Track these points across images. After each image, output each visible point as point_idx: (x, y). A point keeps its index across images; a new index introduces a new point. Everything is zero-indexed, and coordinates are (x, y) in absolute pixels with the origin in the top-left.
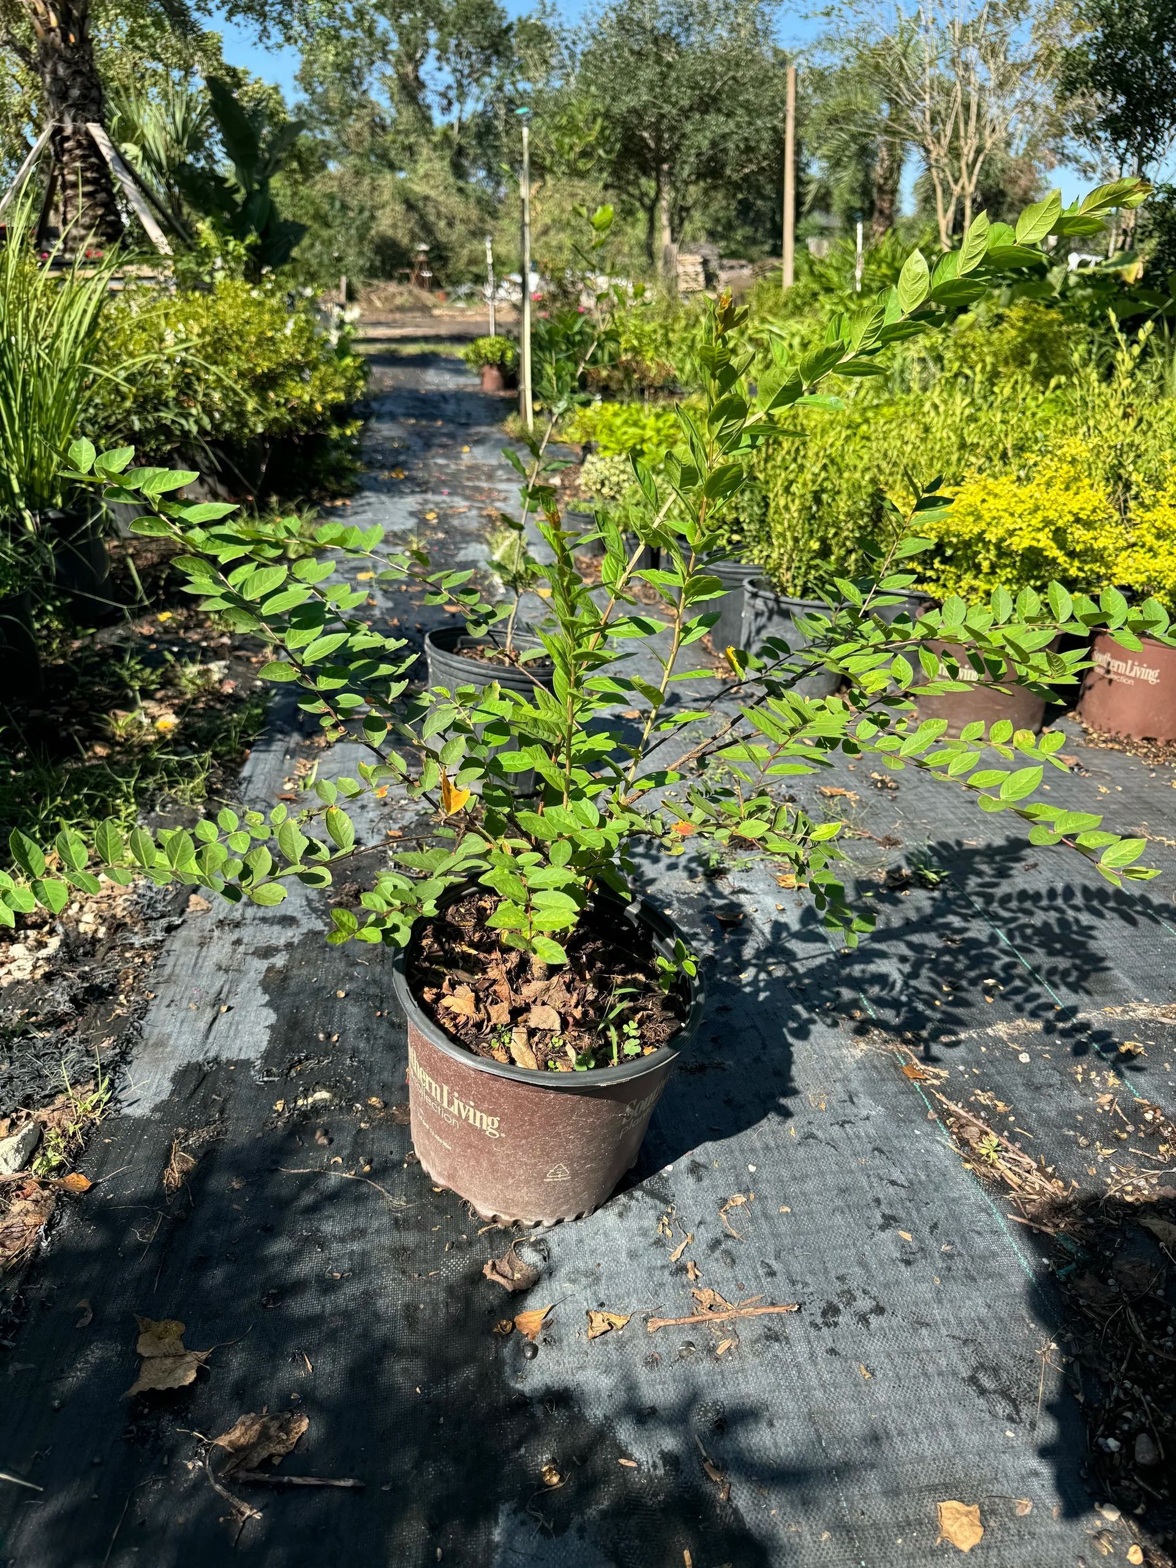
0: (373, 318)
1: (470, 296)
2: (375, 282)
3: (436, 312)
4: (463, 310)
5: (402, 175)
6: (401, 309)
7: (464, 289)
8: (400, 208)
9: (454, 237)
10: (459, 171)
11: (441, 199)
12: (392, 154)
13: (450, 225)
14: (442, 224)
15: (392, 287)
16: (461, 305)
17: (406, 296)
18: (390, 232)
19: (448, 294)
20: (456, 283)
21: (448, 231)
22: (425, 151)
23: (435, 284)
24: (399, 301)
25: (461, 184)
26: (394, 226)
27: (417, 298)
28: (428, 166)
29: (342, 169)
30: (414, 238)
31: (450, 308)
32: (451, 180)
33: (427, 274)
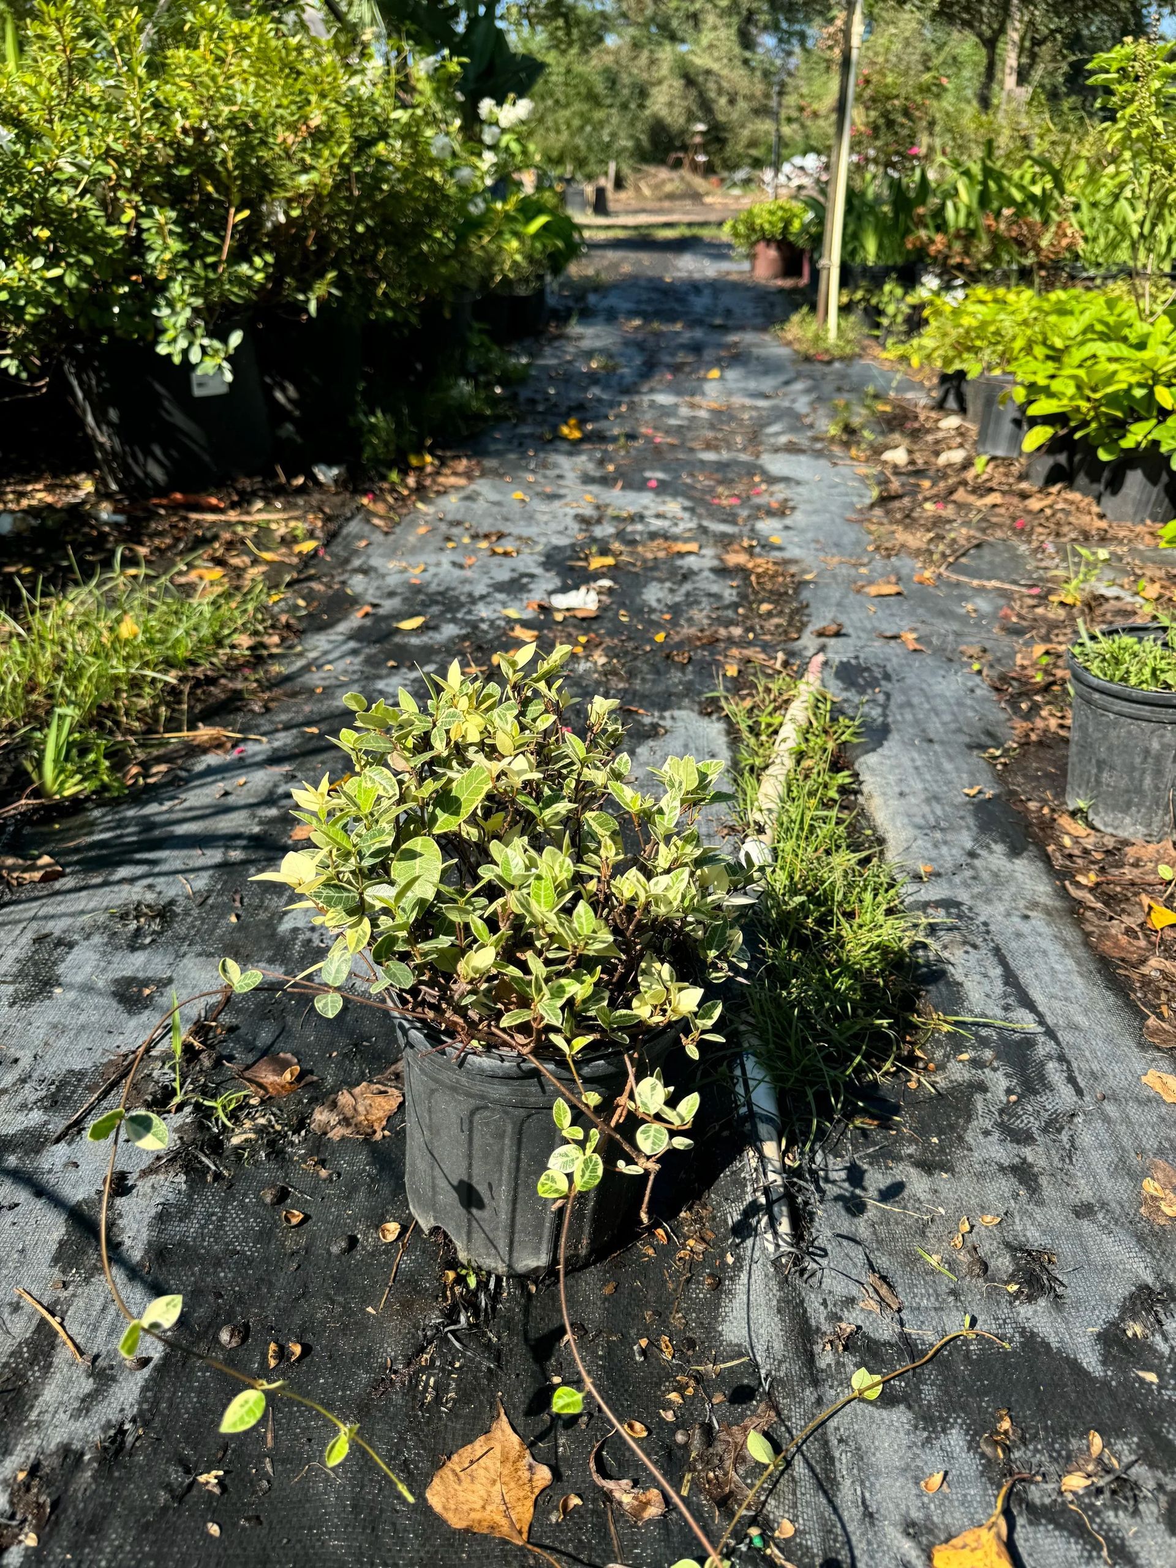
0: (642, 205)
1: (747, 182)
2: (645, 167)
3: (708, 200)
4: (738, 198)
5: (683, 48)
6: (671, 197)
7: (741, 174)
8: (678, 83)
9: (735, 116)
10: (747, 42)
11: (725, 72)
12: (675, 23)
13: (732, 102)
14: (723, 101)
15: (663, 173)
16: (736, 192)
17: (677, 183)
18: (664, 112)
19: (722, 180)
20: (734, 167)
21: (729, 109)
22: (711, 19)
23: (708, 170)
24: (669, 188)
25: (748, 54)
26: (670, 104)
27: (689, 185)
28: (712, 35)
29: (619, 42)
30: (691, 118)
31: (726, 196)
32: (737, 50)
33: (701, 158)
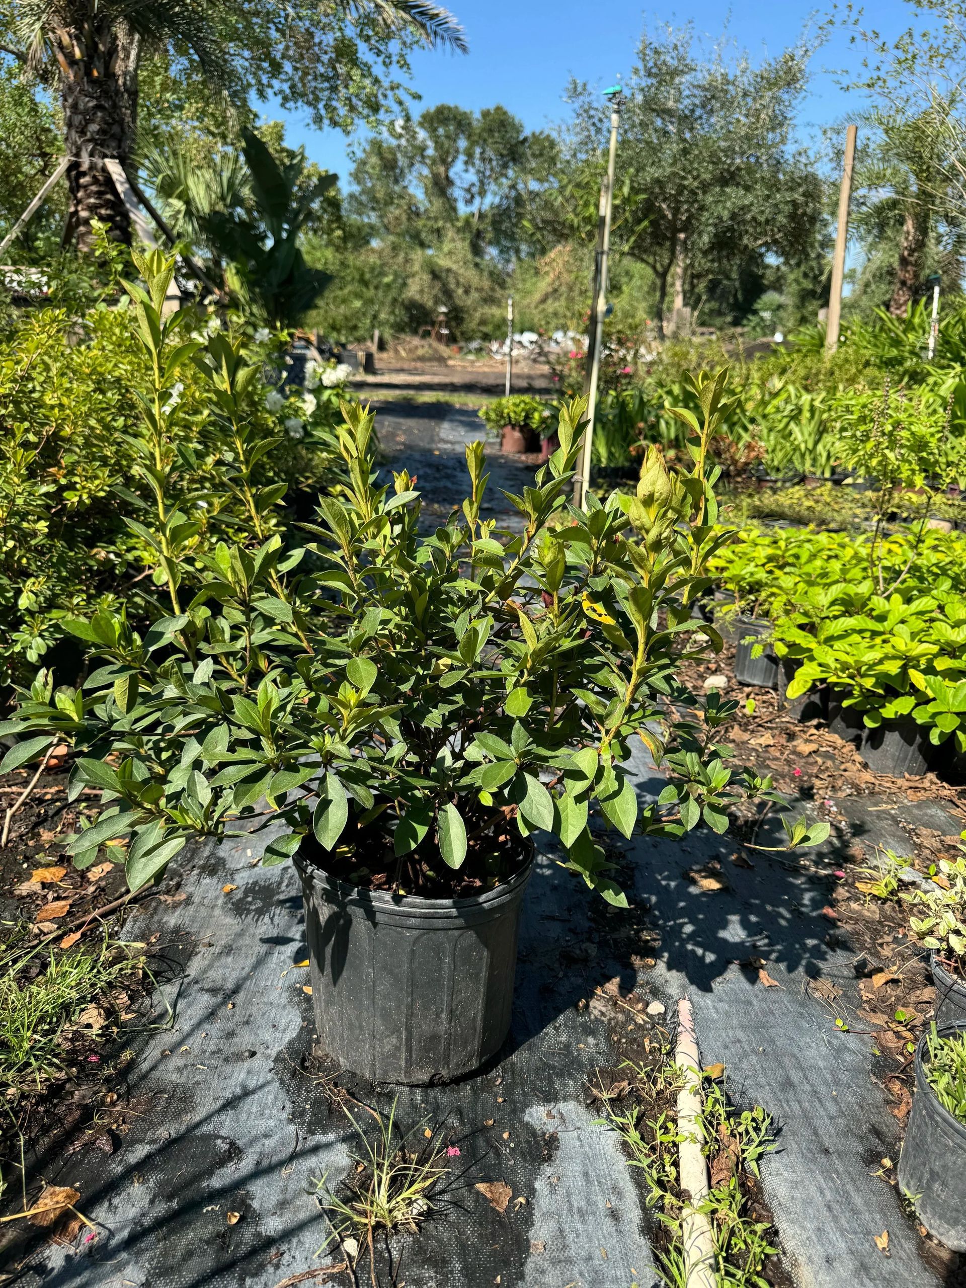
0: (398, 365)
1: (479, 350)
2: (402, 336)
3: (451, 363)
4: (473, 362)
5: (430, 252)
6: (422, 359)
7: (475, 345)
8: (427, 277)
9: (469, 302)
10: (477, 251)
11: (461, 271)
12: (423, 235)
13: (467, 292)
14: (460, 291)
15: (416, 341)
16: (471, 357)
17: (426, 349)
18: (417, 297)
19: (461, 349)
20: (469, 339)
21: (464, 297)
22: (450, 233)
23: (451, 339)
24: (420, 352)
25: (478, 260)
26: (421, 291)
27: (436, 351)
28: (451, 245)
29: (382, 245)
30: (437, 302)
31: (462, 360)
32: (470, 256)
33: (445, 331)
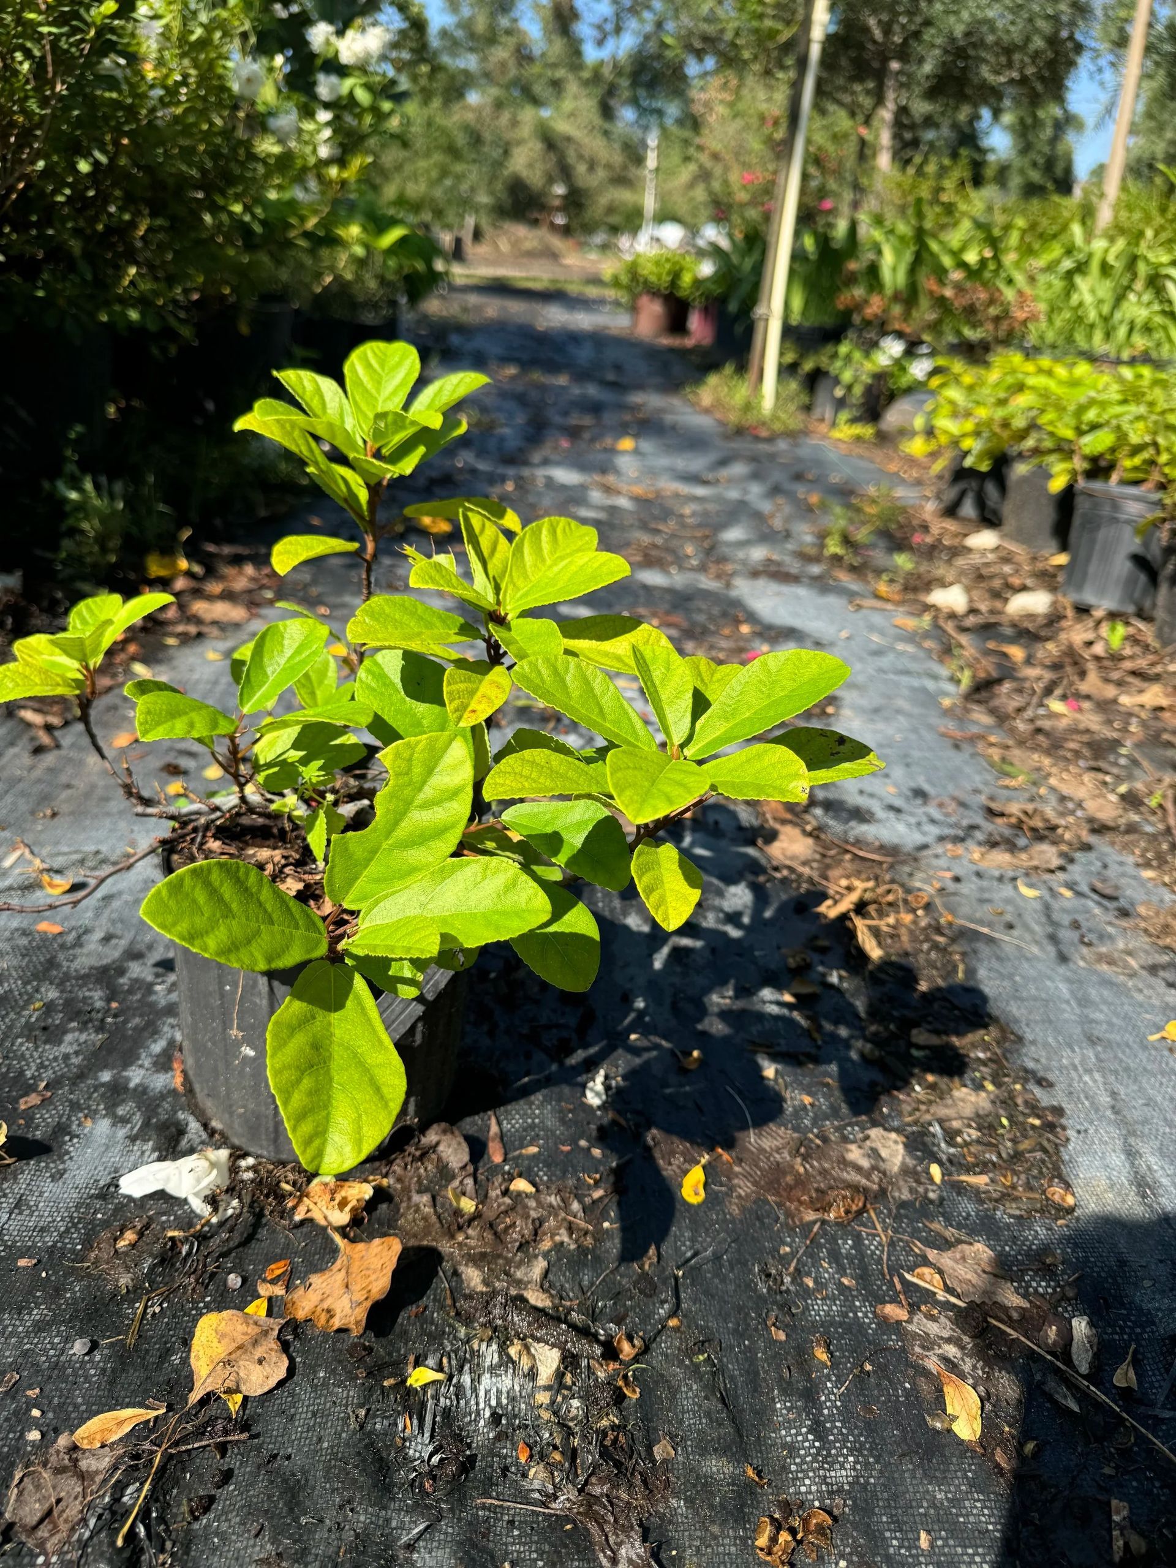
1: (604, 247)
2: (504, 223)
3: (565, 260)
4: (594, 261)
5: (545, 113)
6: (529, 254)
7: (599, 238)
8: (538, 146)
9: (593, 183)
10: (607, 111)
11: (586, 140)
12: (537, 88)
13: (592, 166)
14: (582, 167)
15: (521, 231)
16: (594, 255)
17: (535, 241)
18: (524, 173)
19: (580, 243)
20: (591, 232)
21: (588, 176)
22: (572, 87)
23: (566, 231)
24: (528, 245)
25: (607, 126)
26: (530, 166)
27: (546, 244)
28: (573, 104)
29: (481, 100)
30: (551, 180)
31: (583, 258)
32: (597, 121)
33: (560, 220)
